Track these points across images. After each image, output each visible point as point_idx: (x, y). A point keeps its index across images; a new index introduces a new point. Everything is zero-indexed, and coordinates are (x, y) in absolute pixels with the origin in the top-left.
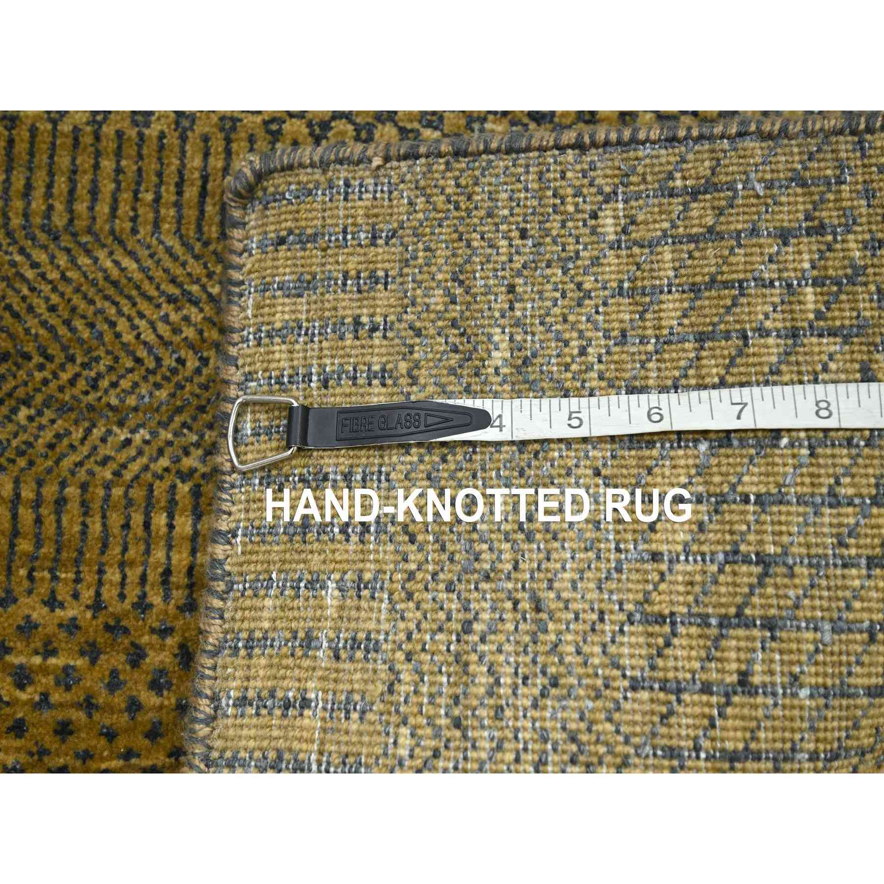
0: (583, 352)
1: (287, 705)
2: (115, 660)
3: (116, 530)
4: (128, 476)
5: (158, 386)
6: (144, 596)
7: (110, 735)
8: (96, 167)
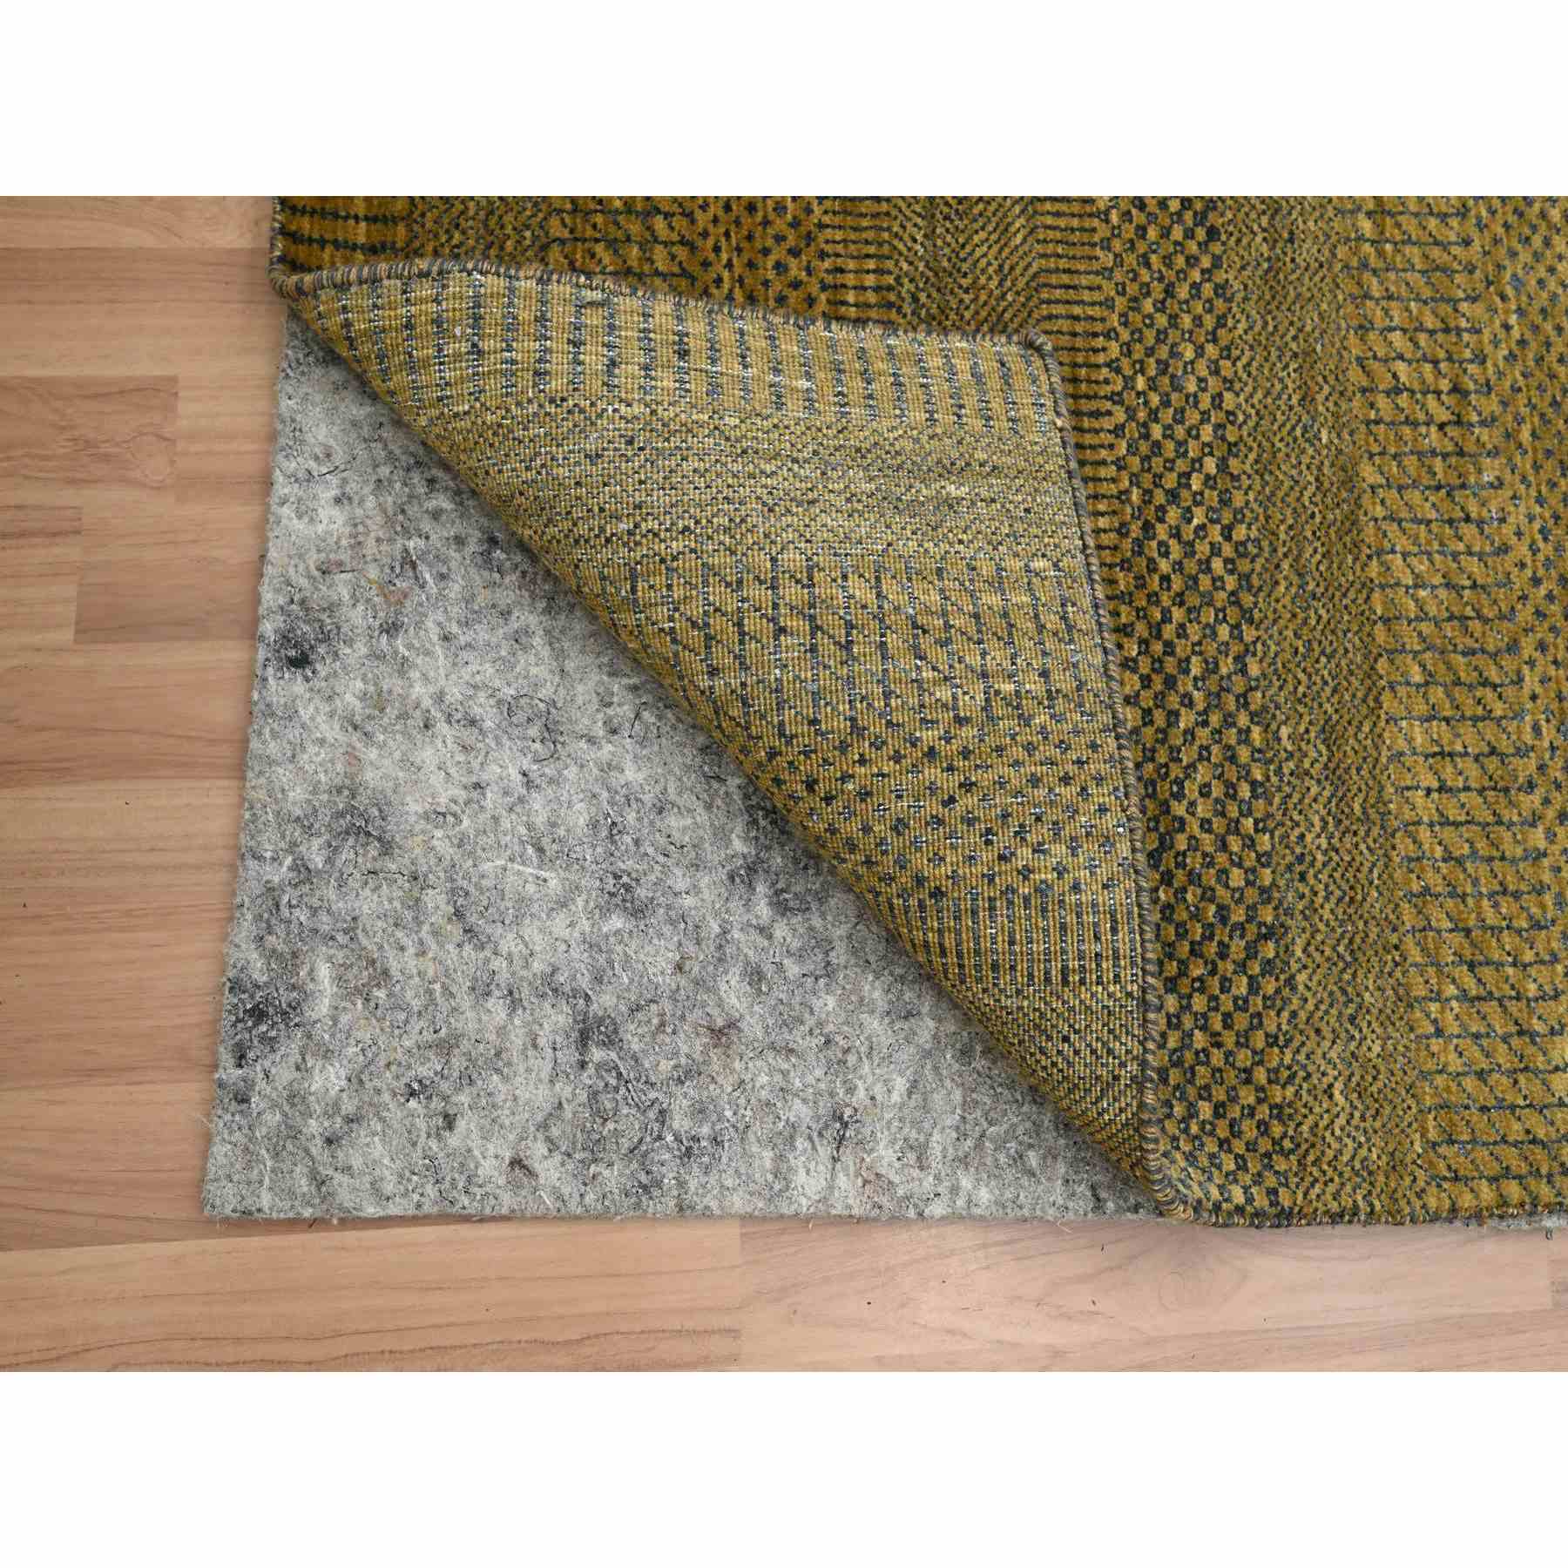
0: (961, 542)
1: (744, 357)
2: (791, 240)
3: (864, 235)
4: (896, 242)
5: (949, 260)
6: (828, 256)
7: (750, 238)
8: (1073, 215)
